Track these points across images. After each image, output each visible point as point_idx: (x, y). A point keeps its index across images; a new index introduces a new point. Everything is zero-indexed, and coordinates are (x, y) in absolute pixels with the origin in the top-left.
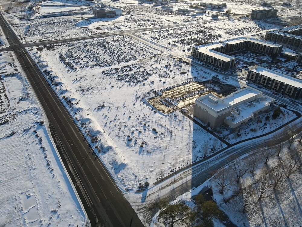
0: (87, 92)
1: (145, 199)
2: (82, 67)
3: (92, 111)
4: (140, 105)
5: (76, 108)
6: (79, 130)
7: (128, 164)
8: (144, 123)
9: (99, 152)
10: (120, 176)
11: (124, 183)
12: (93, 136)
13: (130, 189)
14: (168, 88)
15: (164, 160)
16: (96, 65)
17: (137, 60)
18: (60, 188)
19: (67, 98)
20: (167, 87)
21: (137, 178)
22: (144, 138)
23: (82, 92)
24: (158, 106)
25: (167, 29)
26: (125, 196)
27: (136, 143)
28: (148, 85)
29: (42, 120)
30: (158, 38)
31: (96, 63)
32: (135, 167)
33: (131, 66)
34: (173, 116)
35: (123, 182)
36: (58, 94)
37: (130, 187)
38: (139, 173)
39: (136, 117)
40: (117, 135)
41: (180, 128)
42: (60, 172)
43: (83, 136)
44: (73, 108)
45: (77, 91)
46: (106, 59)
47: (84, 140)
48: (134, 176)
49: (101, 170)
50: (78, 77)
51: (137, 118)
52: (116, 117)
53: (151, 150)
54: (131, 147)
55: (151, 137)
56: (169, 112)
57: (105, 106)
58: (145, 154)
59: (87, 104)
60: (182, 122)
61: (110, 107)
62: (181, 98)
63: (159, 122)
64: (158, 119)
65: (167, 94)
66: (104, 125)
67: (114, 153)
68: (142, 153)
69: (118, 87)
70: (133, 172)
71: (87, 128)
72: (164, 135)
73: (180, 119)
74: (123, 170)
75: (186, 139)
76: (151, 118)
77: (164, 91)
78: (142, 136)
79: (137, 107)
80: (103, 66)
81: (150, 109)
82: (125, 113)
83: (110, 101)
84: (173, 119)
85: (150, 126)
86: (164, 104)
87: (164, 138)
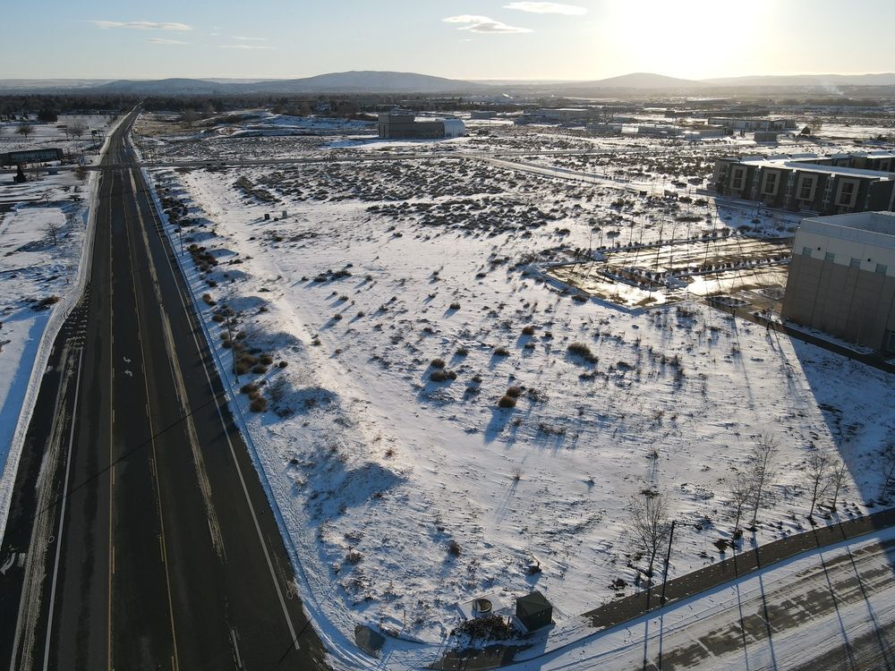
3: (288, 285)
5: (222, 272)
6: (199, 330)
7: (412, 477)
8: (526, 326)
9: (257, 407)
14: (630, 244)
15: (652, 476)
16: (351, 198)
17: (504, 193)
19: (203, 249)
20: (627, 244)
21: (463, 563)
22: (520, 375)
23: (271, 242)
24: (591, 284)
25: (610, 153)
27: (472, 391)
28: (545, 238)
29: (54, 295)
30: (580, 164)
31: (352, 194)
32: (454, 498)
33: (481, 203)
34: (674, 316)
36: (176, 242)
39: (486, 308)
40: (376, 358)
41: (719, 353)
43: (206, 349)
44: (210, 272)
45: (252, 239)
46: (390, 190)
48: (440, 545)
50: (276, 215)
51: (488, 311)
52: (391, 306)
53: (561, 422)
54: (442, 402)
55: (559, 374)
56: (652, 304)
57: (349, 275)
58: (526, 441)
59: (277, 267)
60: (728, 336)
61: (369, 279)
62: (696, 270)
63: (604, 329)
64: (594, 319)
65: (628, 260)
66: (323, 324)
67: (336, 421)
68: (508, 434)
69: (418, 237)
70: (437, 523)
71: (239, 328)
72: (634, 372)
73: (709, 324)
74: (371, 505)
75: (772, 395)
76: (559, 315)
77: (617, 252)
78: (512, 370)
79: (491, 284)
80: (376, 200)
81: (552, 291)
82: (432, 297)
83: (376, 264)
84: (676, 322)
85: (555, 338)
86: (620, 280)
87: (635, 384)
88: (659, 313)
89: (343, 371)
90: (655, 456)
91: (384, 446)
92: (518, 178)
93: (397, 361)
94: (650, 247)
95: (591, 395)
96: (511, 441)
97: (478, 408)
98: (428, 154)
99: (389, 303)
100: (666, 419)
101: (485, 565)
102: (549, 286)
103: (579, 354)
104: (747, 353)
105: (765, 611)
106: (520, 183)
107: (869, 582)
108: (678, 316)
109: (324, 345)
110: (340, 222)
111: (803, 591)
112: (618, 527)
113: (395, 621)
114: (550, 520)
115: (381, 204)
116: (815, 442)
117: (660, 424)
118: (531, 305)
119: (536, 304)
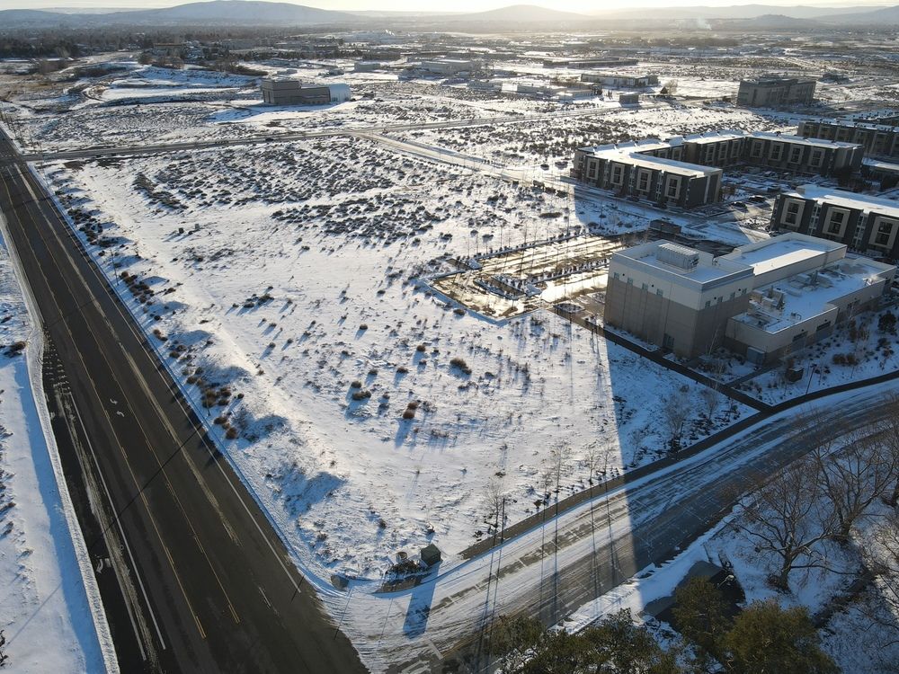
0: (214, 264)
1: (425, 618)
2: (205, 203)
3: (223, 313)
4: (404, 294)
5: (161, 304)
6: (161, 368)
7: (350, 479)
8: (420, 343)
9: (231, 436)
10: (309, 526)
11: (327, 553)
12: (214, 386)
13: (354, 578)
14: (501, 249)
15: (503, 462)
16: (254, 199)
17: (394, 187)
18: (24, 578)
19: (135, 277)
20: (498, 249)
21: (388, 532)
22: (417, 390)
23: (193, 262)
24: (468, 296)
25: (489, 125)
26: (327, 609)
27: (383, 407)
28: (432, 245)
29: (18, 339)
30: (462, 141)
31: (254, 194)
32: (379, 490)
33: (374, 202)
34: (528, 324)
35: (321, 550)
36: (104, 268)
37: (354, 569)
38: (394, 511)
39: (388, 327)
40: (310, 383)
41: (556, 357)
42: (42, 514)
43: (174, 386)
44: (149, 304)
45: (175, 260)
46: (289, 187)
47: (173, 400)
48: (374, 523)
49: (228, 502)
50: (189, 227)
51: (389, 330)
52: (312, 329)
53: (445, 427)
54: (363, 418)
55: (444, 387)
56: (513, 314)
57: (272, 299)
58: (423, 443)
59: (206, 292)
60: (565, 341)
61: (290, 302)
62: (550, 275)
63: (477, 342)
64: (470, 332)
65: (499, 266)
66: (262, 352)
67: (291, 441)
68: (411, 440)
69: (324, 249)
70: (370, 508)
71: (194, 362)
72: (497, 380)
73: (553, 332)
74: (327, 501)
75: (586, 392)
76: (444, 330)
77: (490, 258)
78: (411, 386)
79: (390, 301)
80: (279, 202)
81: (438, 305)
82: (344, 318)
83: (292, 285)
84: (529, 331)
85: (441, 353)
86: (491, 290)
87: (496, 391)
88: (518, 323)
89: (287, 397)
90: (506, 447)
91: (328, 458)
92: (406, 166)
93: (325, 384)
94: (516, 252)
95: (465, 403)
96: (413, 445)
97: (389, 421)
98: (318, 130)
99: (310, 327)
100: (515, 418)
101: (402, 531)
102: (437, 300)
103: (459, 367)
104: (576, 357)
105: (556, 541)
106: (409, 172)
107: (613, 516)
108: (532, 325)
109: (267, 374)
110: (251, 234)
111: (577, 526)
112: (482, 498)
113: (354, 571)
114: (440, 498)
115: (284, 207)
116: (605, 427)
117: (510, 423)
118: (423, 322)
119: (426, 320)
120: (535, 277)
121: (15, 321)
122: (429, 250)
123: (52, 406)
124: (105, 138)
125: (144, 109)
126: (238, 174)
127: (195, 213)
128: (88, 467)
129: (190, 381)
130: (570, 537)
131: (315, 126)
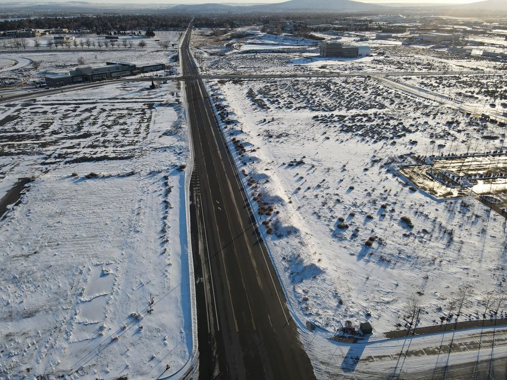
0: (277, 140)
1: (356, 363)
2: (279, 107)
3: (277, 166)
4: (380, 173)
5: (248, 157)
6: (242, 189)
7: (327, 271)
8: (384, 203)
9: (269, 232)
10: (300, 291)
11: (307, 308)
12: (265, 204)
13: (319, 327)
14: (449, 155)
15: (423, 286)
16: (304, 108)
17: (386, 109)
18: (167, 276)
19: (238, 141)
20: (447, 154)
21: (343, 307)
22: (377, 230)
23: (267, 137)
24: (421, 180)
25: (457, 76)
26: (301, 339)
27: (354, 236)
28: (403, 146)
29: (183, 163)
30: (436, 85)
31: (305, 105)
32: (343, 282)
33: (372, 116)
34: (458, 205)
35: (304, 306)
36: (226, 134)
37: (320, 322)
38: (349, 296)
39: (366, 190)
40: (315, 213)
41: (475, 230)
42: (178, 248)
43: (246, 200)
44: (243, 156)
45: (259, 135)
46: (325, 103)
47: (245, 207)
48: (336, 300)
49: (261, 266)
50: (269, 118)
51: (366, 192)
52: (322, 184)
53: (390, 256)
54: (341, 239)
55: (394, 232)
56: (449, 196)
57: (304, 163)
58: (374, 262)
59: (271, 155)
60: (483, 221)
61: (313, 166)
62: (481, 176)
63: (421, 209)
64: (417, 202)
65: (445, 165)
66: (293, 191)
67: (299, 242)
68: (367, 258)
69: (337, 140)
70: (335, 291)
71: (258, 190)
72: (429, 235)
73: (476, 213)
74: (312, 280)
75: (493, 257)
76: (401, 198)
77: (440, 160)
78: (373, 227)
79: (370, 175)
80: (318, 110)
81: (400, 183)
82: (342, 180)
83: (316, 157)
84: (459, 209)
85: (396, 211)
86: (437, 179)
87: (428, 242)
88: (451, 203)
89: (302, 218)
90: (427, 278)
91: (317, 257)
92: (396, 97)
93: (324, 215)
94: (460, 158)
95: (406, 245)
96: (368, 261)
97: (356, 244)
98: (346, 72)
99: (322, 182)
100: (437, 261)
101: (351, 309)
102: (399, 180)
103: (406, 222)
104: (490, 232)
105: (451, 345)
106: (397, 101)
107: (497, 343)
108: (461, 206)
109: (294, 203)
110: (299, 126)
111: (469, 341)
112: (405, 304)
113: (319, 322)
114: (378, 297)
115: (320, 114)
116: (503, 283)
117: (434, 264)
118: (388, 191)
119: (390, 190)
120: (470, 176)
121: (184, 155)
122: (400, 149)
123: (191, 198)
124: (238, 70)
125: (259, 56)
126: (299, 93)
127: (273, 112)
128: (201, 231)
129: (255, 199)
130: (462, 347)
131: (346, 70)
